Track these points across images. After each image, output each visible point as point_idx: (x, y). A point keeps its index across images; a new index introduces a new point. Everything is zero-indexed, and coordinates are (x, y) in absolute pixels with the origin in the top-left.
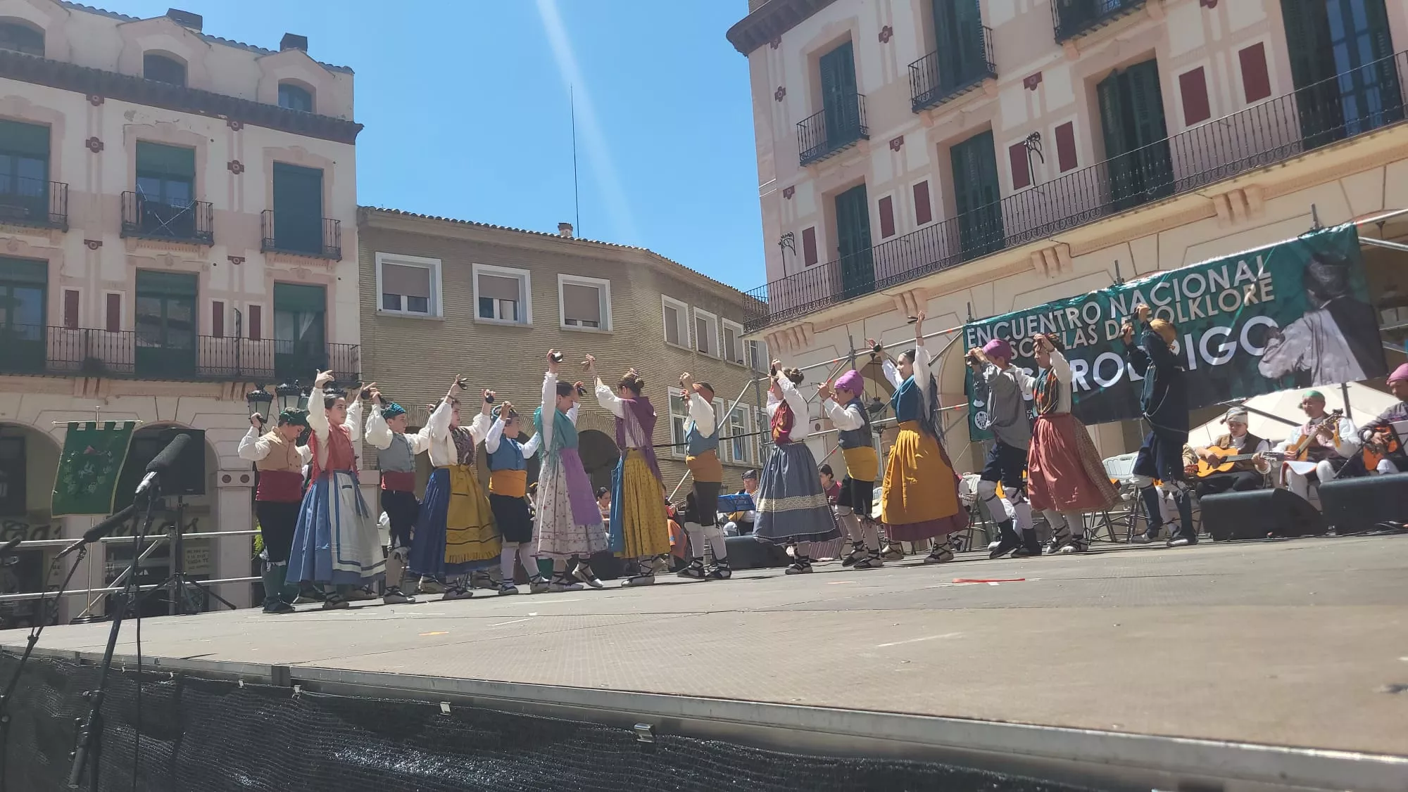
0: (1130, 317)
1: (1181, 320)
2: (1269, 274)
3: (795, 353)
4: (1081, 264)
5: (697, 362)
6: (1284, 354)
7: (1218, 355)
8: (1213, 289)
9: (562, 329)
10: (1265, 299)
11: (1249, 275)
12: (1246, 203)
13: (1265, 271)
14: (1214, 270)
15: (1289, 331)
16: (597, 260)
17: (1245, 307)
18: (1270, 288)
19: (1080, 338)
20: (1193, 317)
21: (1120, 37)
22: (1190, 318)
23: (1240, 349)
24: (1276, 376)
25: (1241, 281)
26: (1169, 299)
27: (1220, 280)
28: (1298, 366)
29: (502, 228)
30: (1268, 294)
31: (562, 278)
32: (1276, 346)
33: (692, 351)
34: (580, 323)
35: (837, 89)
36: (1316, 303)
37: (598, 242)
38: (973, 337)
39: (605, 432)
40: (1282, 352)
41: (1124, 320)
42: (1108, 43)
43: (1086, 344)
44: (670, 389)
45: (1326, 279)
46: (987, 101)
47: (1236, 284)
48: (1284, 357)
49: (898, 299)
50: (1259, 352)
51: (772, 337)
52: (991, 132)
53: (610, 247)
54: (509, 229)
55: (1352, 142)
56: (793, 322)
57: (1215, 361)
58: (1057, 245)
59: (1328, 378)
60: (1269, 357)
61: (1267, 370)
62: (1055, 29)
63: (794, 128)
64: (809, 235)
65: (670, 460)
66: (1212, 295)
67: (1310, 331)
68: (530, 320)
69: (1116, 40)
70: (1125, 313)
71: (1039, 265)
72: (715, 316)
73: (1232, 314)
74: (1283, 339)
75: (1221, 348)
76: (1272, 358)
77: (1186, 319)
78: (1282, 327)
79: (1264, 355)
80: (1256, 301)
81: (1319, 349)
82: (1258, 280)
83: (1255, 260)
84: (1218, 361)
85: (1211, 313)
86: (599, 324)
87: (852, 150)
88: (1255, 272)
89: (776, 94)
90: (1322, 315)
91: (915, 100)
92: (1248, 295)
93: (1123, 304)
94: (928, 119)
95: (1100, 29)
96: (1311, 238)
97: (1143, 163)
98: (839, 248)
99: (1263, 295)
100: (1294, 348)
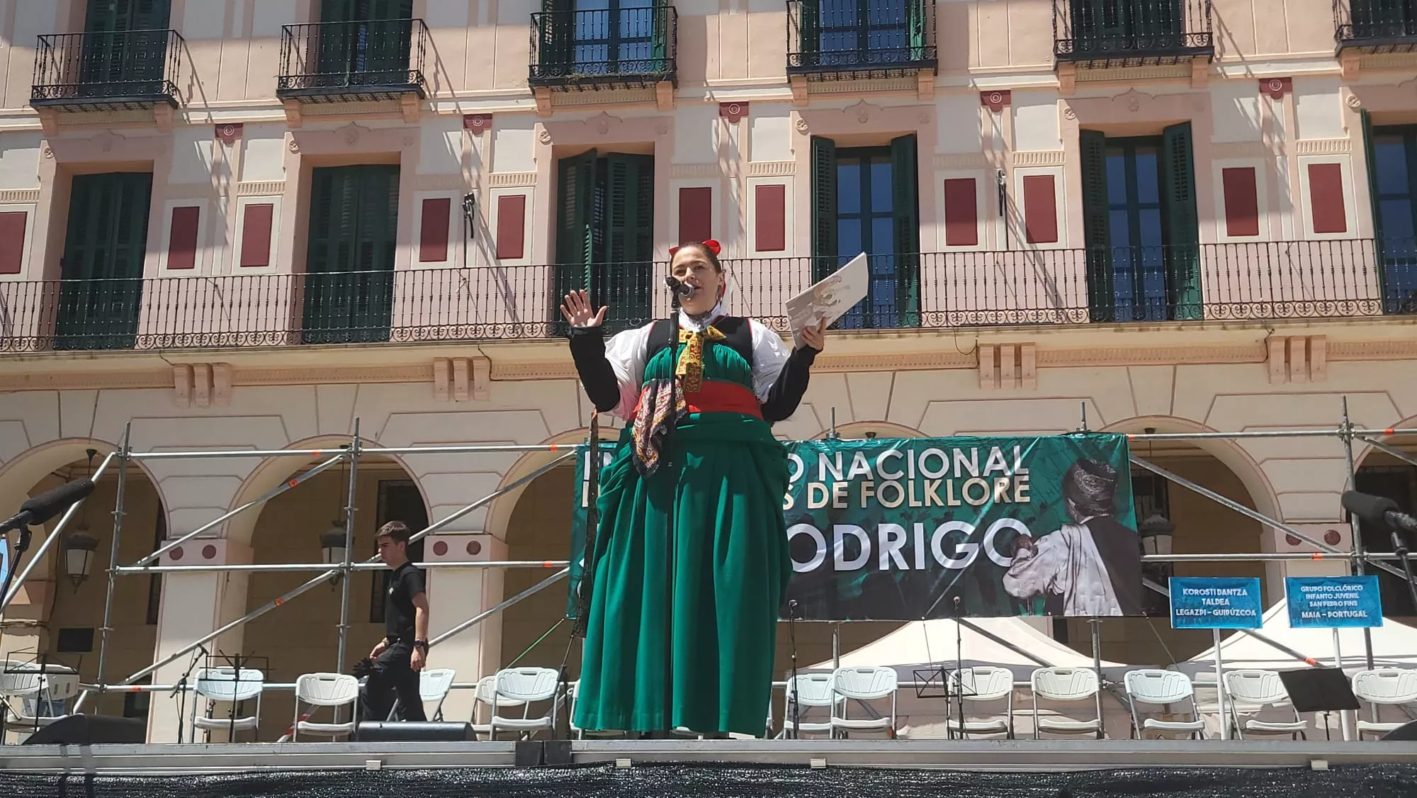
0: (845, 484)
1: (913, 503)
2: (1026, 471)
4: (503, 393)
6: (1035, 570)
7: (955, 556)
8: (958, 474)
10: (1018, 498)
11: (1002, 465)
13: (1022, 466)
14: (962, 451)
15: (1042, 544)
17: (994, 503)
18: (1026, 487)
20: (928, 503)
21: (609, 111)
22: (924, 503)
23: (983, 555)
24: (1023, 596)
25: (992, 471)
26: (900, 474)
27: (966, 463)
28: (1051, 587)
30: (1023, 493)
32: (1026, 559)
35: (122, 9)
36: (1076, 516)
40: (1034, 567)
41: (836, 487)
42: (596, 112)
45: (1092, 491)
46: (397, 123)
47: (986, 474)
48: (1035, 573)
49: (184, 371)
50: (1005, 562)
57: (949, 564)
58: (477, 358)
59: (1082, 607)
60: (1017, 570)
61: (1015, 586)
62: (531, 66)
64: (11, 225)
66: (955, 479)
67: (1067, 549)
69: (605, 112)
70: (839, 477)
71: (441, 378)
73: (977, 509)
74: (1036, 552)
75: (960, 548)
76: (1021, 572)
77: (920, 504)
78: (1036, 537)
79: (1011, 567)
80: (1007, 500)
81: (1075, 568)
82: (1014, 475)
83: (1013, 449)
84: (953, 565)
85: (951, 502)
87: (140, 113)
88: (1010, 465)
90: (1081, 530)
91: (283, 81)
92: (998, 490)
93: (839, 466)
94: (297, 115)
95: (589, 92)
96: (1080, 440)
97: (609, 282)
98: (63, 262)
99: (1017, 494)
100: (1047, 565)
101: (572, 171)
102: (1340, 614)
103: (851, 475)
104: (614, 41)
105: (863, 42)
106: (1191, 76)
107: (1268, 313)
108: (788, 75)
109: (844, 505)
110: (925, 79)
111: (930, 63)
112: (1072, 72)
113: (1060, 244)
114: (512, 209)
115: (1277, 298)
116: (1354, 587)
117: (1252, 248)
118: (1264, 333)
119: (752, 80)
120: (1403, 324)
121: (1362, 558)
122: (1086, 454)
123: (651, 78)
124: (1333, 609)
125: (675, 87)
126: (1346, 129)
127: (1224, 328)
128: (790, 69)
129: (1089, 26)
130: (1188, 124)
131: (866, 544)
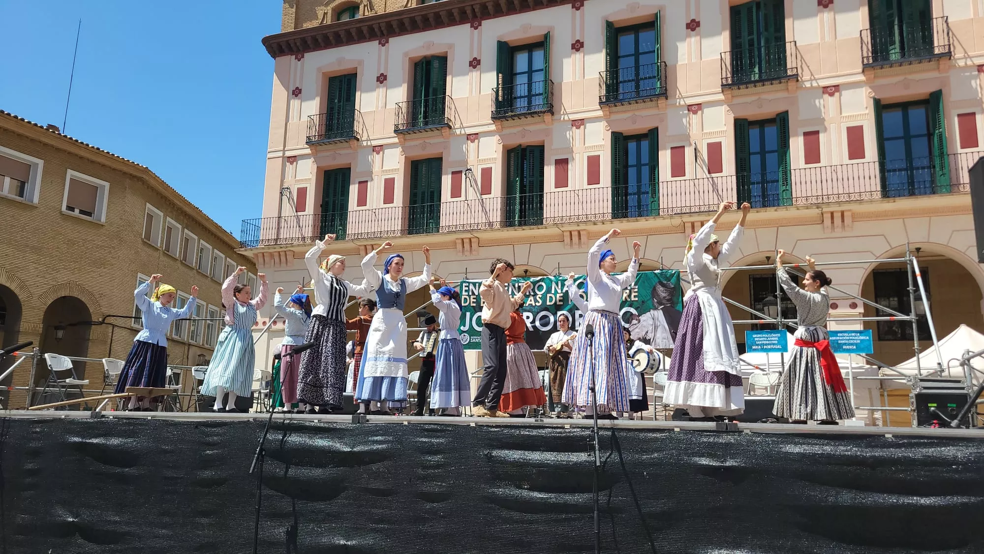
0: (562, 295)
2: (637, 287)
3: (276, 270)
5: (163, 258)
6: (639, 329)
9: (63, 213)
10: (633, 299)
12: (580, 239)
15: (642, 318)
16: (103, 165)
17: (623, 301)
18: (636, 294)
19: (531, 301)
21: (527, 128)
28: (645, 336)
29: (29, 123)
30: (635, 296)
31: (70, 173)
32: (635, 325)
33: (161, 249)
34: (77, 211)
35: (339, 101)
36: (657, 306)
37: (108, 153)
38: (467, 288)
39: (83, 300)
40: (638, 327)
41: (558, 296)
42: (520, 129)
43: (534, 305)
44: (140, 275)
45: (663, 295)
46: (442, 140)
49: (363, 248)
51: (261, 255)
52: (441, 158)
53: (117, 159)
54: (36, 125)
55: (637, 221)
56: (281, 248)
58: (473, 238)
59: (657, 345)
60: (632, 329)
62: (492, 112)
63: (305, 118)
64: (302, 192)
65: (129, 329)
67: (652, 320)
68: (36, 200)
69: (524, 128)
70: (559, 291)
71: (459, 246)
72: (180, 227)
74: (639, 321)
78: (639, 316)
80: (628, 300)
81: (656, 328)
82: (631, 289)
86: (93, 215)
87: (345, 144)
89: (293, 91)
90: (659, 312)
91: (396, 126)
92: (625, 295)
93: (560, 287)
94: (402, 140)
95: (517, 120)
96: (659, 273)
97: (527, 203)
98: (321, 206)
99: (632, 296)
100: (644, 327)
101: (512, 155)
102: (769, 347)
103: (564, 291)
104: (530, 96)
105: (637, 87)
106: (788, 89)
107: (820, 201)
108: (600, 105)
109: (562, 303)
110: (662, 102)
111: (665, 94)
112: (730, 92)
113: (724, 173)
114: (487, 174)
115: (825, 193)
116: (776, 335)
117: (813, 171)
118: (818, 211)
119: (585, 109)
120: (889, 202)
121: (781, 322)
122: (661, 279)
123: (541, 112)
124: (766, 345)
125: (553, 114)
126: (867, 108)
127: (798, 209)
128: (601, 103)
129: (742, 68)
130: (787, 112)
131: (570, 319)
